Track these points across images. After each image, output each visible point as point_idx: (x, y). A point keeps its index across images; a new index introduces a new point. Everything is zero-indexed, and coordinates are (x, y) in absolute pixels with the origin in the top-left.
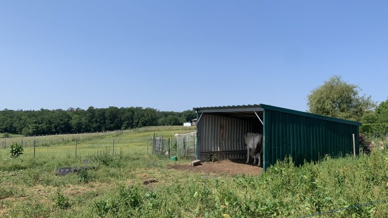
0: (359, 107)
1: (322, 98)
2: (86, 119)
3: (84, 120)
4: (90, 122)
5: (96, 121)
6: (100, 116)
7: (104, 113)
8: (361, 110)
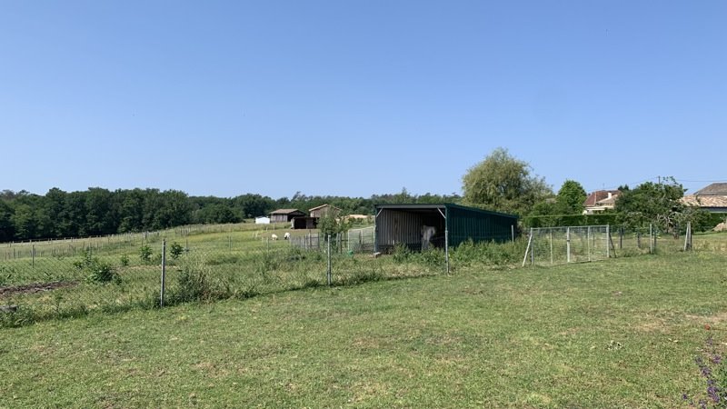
0: (530, 193)
1: (482, 180)
2: (45, 213)
3: (40, 215)
4: (53, 218)
5: (67, 217)
6: (74, 206)
7: (83, 201)
8: (532, 197)
